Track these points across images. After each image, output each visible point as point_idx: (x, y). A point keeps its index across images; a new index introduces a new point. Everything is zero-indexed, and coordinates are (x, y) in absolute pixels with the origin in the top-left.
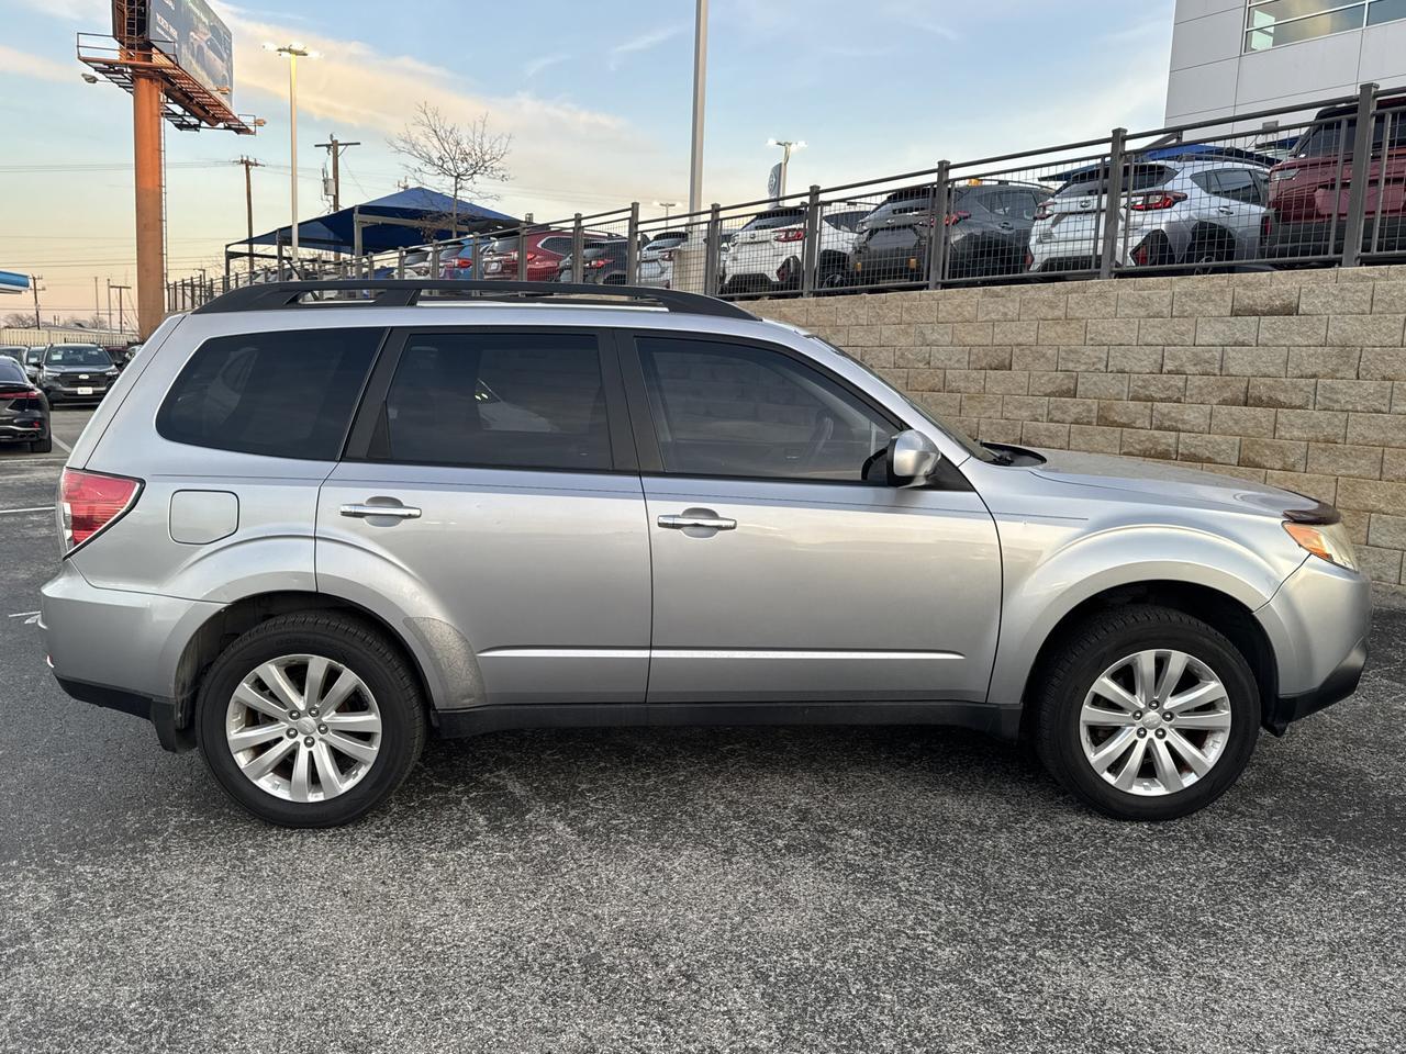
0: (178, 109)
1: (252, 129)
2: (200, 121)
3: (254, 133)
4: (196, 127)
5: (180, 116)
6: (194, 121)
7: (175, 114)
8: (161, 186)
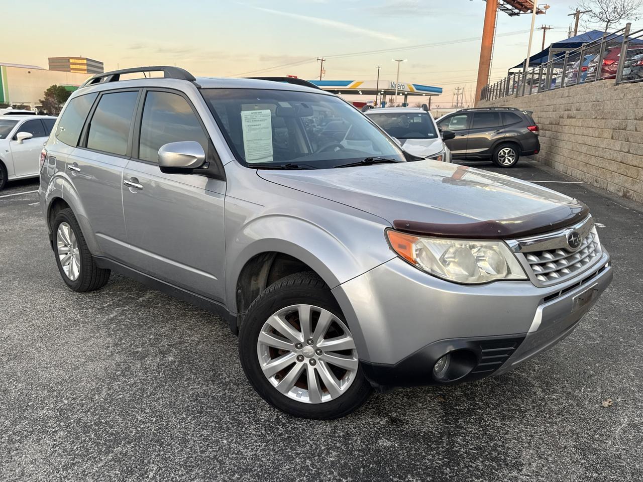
0: (509, 7)
1: (544, 11)
2: (520, 11)
3: (545, 13)
4: (517, 14)
5: (510, 10)
6: (516, 11)
7: (508, 9)
8: (492, 44)
